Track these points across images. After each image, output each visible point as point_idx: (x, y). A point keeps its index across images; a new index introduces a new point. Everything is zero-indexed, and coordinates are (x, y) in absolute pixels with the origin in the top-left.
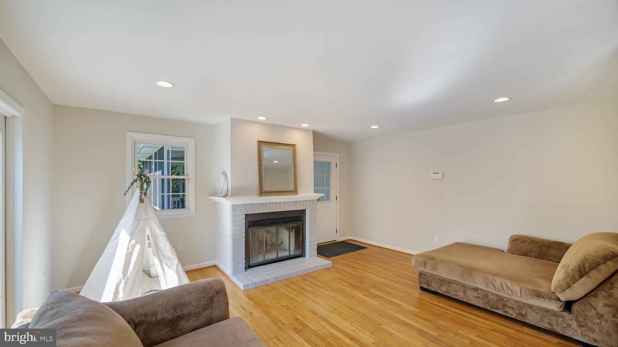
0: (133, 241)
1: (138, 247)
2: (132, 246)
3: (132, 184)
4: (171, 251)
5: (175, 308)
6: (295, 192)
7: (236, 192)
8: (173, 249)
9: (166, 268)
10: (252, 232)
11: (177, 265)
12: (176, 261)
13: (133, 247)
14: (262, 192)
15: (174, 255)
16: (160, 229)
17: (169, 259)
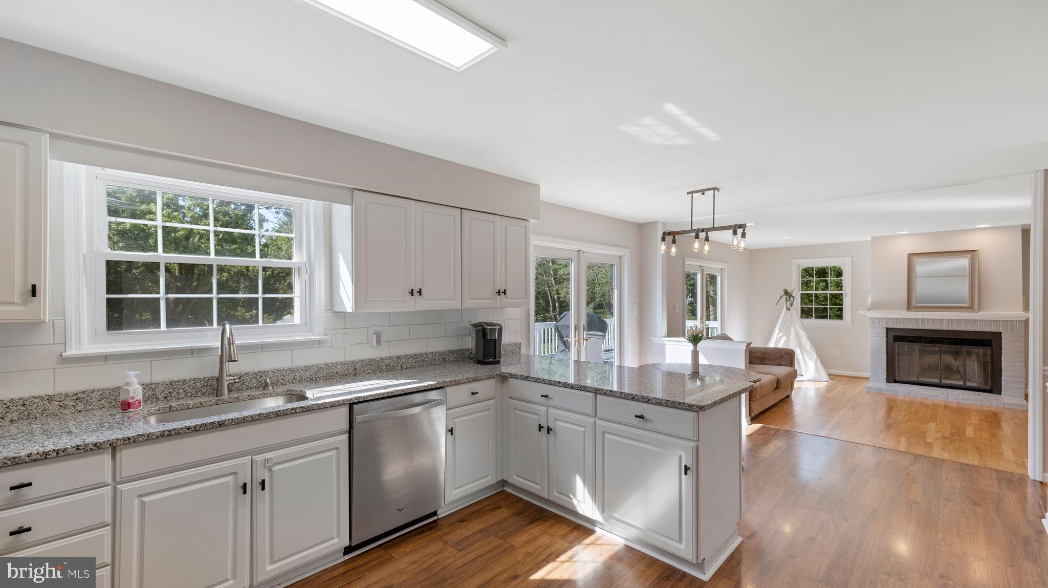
0: (781, 334)
1: (784, 339)
2: (779, 337)
3: (781, 298)
4: (811, 347)
5: (763, 353)
6: (971, 308)
7: (875, 306)
8: (813, 347)
9: (807, 359)
10: (899, 347)
11: (816, 359)
12: (815, 356)
13: (781, 338)
14: (909, 307)
15: (813, 351)
16: (802, 330)
17: (809, 353)
